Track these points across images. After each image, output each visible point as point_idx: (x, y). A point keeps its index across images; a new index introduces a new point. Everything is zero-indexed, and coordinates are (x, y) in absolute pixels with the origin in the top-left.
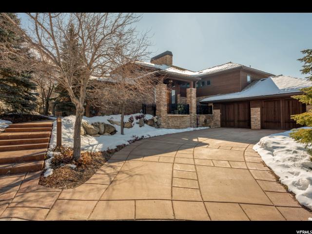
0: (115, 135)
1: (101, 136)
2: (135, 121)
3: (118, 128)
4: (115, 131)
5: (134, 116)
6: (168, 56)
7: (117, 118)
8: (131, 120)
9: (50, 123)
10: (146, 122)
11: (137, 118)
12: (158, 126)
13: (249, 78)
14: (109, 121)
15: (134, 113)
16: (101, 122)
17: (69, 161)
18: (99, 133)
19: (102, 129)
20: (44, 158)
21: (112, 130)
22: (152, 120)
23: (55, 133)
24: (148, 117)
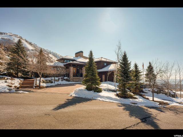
0: (52, 83)
1: (48, 83)
2: (60, 79)
3: (53, 81)
4: (53, 82)
5: (60, 78)
6: (81, 53)
7: (53, 78)
8: (59, 79)
9: (33, 80)
10: (64, 80)
11: (61, 78)
12: (69, 81)
13: (105, 64)
14: (51, 79)
15: (60, 77)
16: (48, 79)
17: (38, 87)
18: (47, 83)
19: (48, 81)
20: (33, 86)
21: (51, 82)
22: (67, 79)
23: (35, 82)
24: (65, 78)
